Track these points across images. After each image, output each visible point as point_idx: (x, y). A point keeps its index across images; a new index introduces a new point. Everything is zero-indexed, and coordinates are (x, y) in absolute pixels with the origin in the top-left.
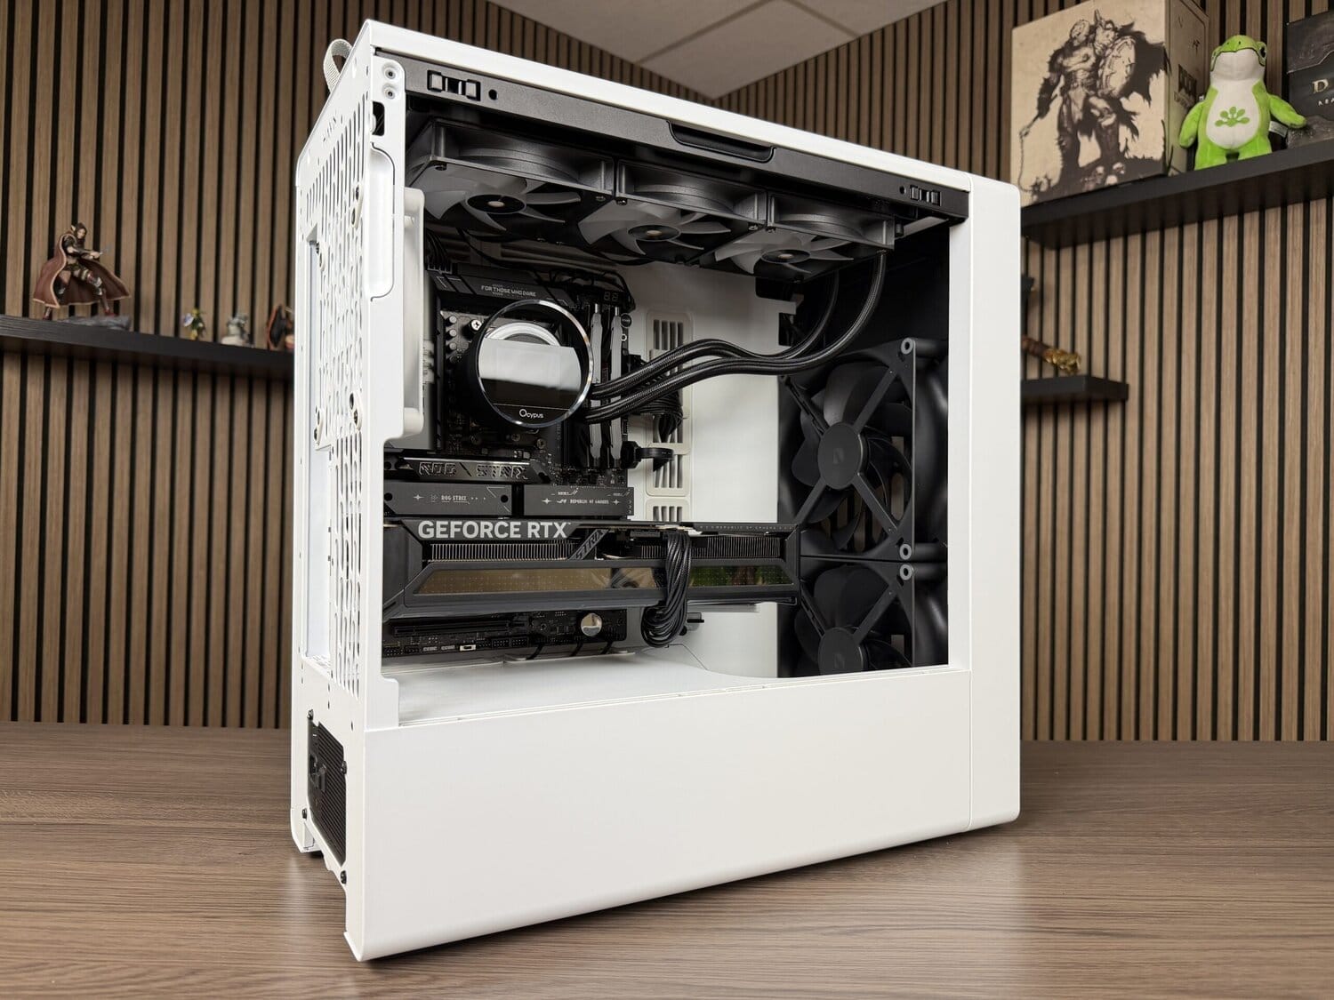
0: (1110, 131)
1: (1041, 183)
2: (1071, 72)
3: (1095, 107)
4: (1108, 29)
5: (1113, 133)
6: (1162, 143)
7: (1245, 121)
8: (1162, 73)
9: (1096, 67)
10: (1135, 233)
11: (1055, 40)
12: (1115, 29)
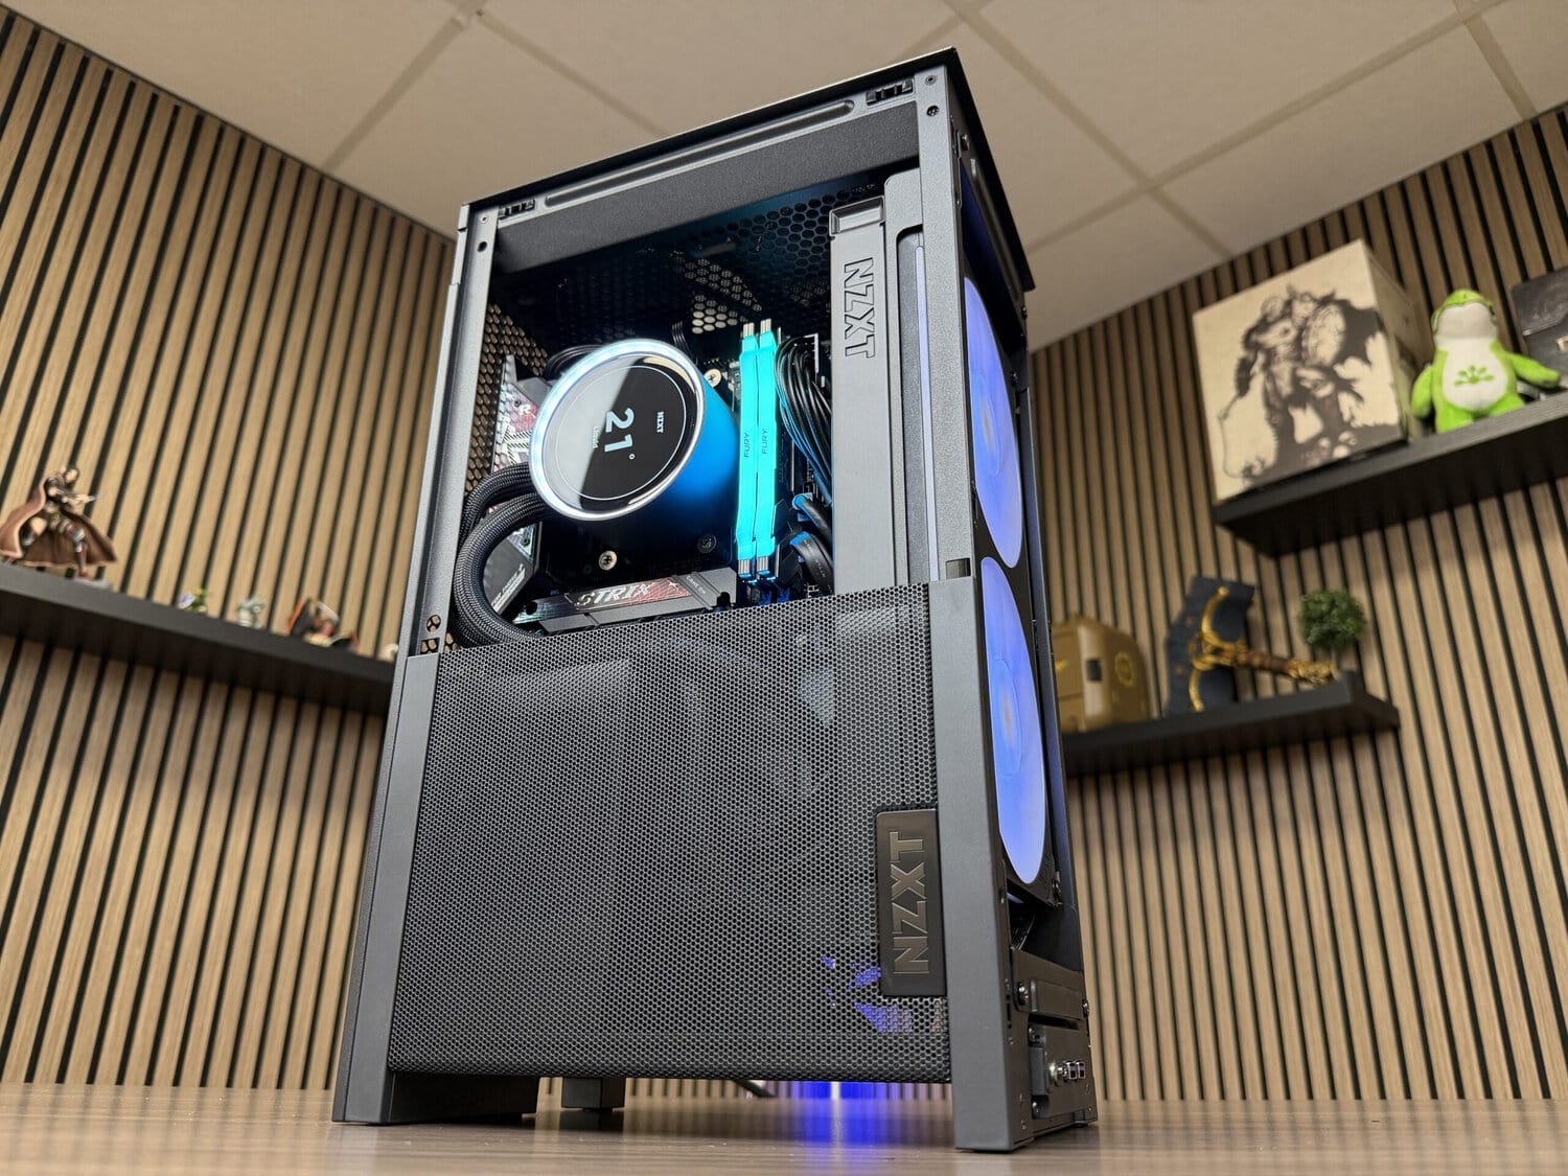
1: (1252, 466)
2: (1271, 348)
3: (1305, 379)
4: (1307, 301)
5: (1332, 402)
6: (1395, 406)
7: (1490, 378)
10: (1369, 529)
11: (1245, 319)
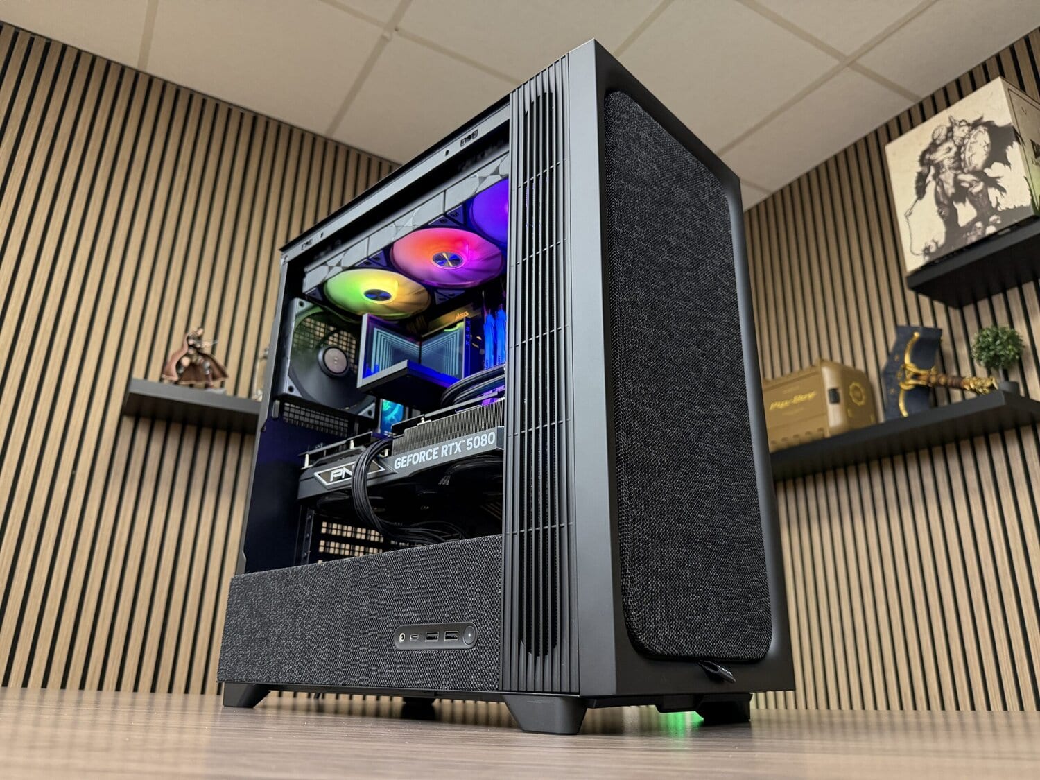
0: (980, 195)
1: (930, 246)
2: (938, 163)
3: (964, 181)
4: (963, 126)
5: (983, 195)
6: (1029, 192)
8: (1015, 144)
9: (958, 154)
11: (921, 144)
12: (968, 125)
